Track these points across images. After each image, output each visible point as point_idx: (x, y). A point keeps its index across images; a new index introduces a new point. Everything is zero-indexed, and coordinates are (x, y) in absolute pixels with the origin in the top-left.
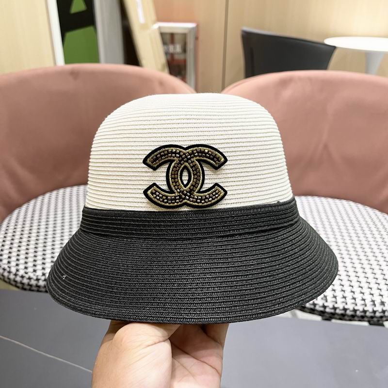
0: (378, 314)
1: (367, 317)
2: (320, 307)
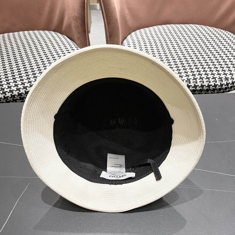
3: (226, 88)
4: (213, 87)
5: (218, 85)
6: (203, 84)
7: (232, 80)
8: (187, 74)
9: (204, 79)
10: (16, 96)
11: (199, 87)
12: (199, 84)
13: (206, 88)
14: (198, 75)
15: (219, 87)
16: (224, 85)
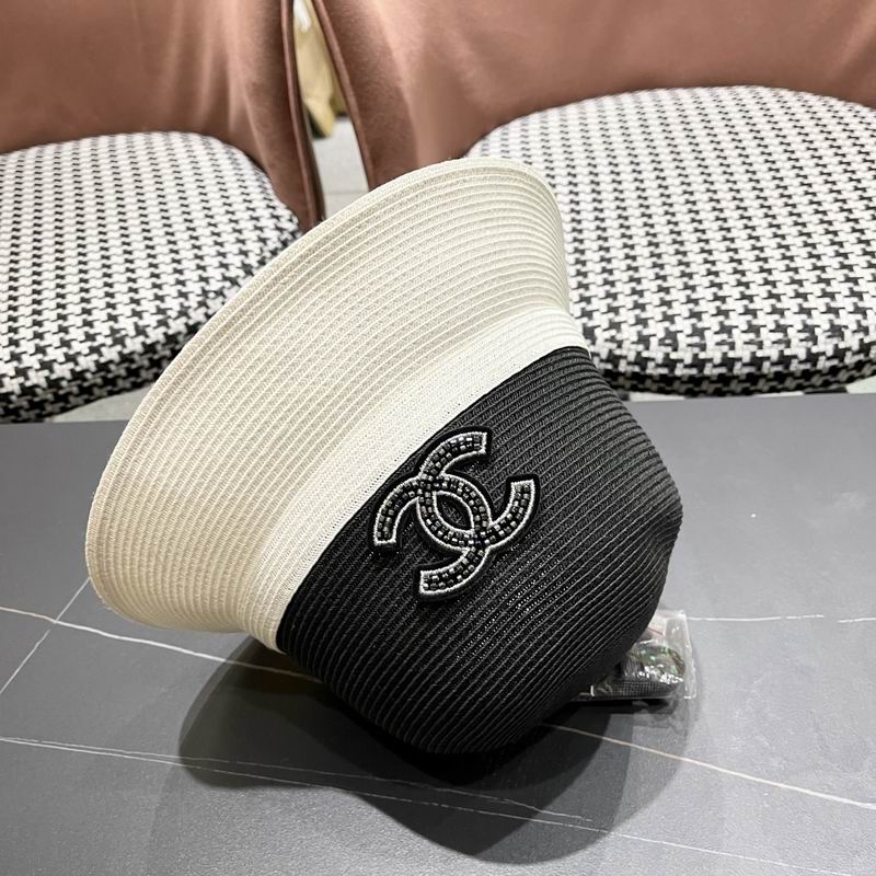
0: (823, 364)
1: (792, 374)
2: (658, 366)
3: (834, 371)
4: (773, 364)
5: (795, 357)
6: (731, 354)
7: (861, 335)
8: (670, 312)
9: (734, 331)
10: (13, 398)
11: (715, 366)
12: (714, 353)
13: (747, 370)
14: (713, 315)
15: (803, 367)
16: (822, 358)
